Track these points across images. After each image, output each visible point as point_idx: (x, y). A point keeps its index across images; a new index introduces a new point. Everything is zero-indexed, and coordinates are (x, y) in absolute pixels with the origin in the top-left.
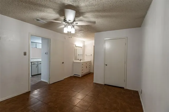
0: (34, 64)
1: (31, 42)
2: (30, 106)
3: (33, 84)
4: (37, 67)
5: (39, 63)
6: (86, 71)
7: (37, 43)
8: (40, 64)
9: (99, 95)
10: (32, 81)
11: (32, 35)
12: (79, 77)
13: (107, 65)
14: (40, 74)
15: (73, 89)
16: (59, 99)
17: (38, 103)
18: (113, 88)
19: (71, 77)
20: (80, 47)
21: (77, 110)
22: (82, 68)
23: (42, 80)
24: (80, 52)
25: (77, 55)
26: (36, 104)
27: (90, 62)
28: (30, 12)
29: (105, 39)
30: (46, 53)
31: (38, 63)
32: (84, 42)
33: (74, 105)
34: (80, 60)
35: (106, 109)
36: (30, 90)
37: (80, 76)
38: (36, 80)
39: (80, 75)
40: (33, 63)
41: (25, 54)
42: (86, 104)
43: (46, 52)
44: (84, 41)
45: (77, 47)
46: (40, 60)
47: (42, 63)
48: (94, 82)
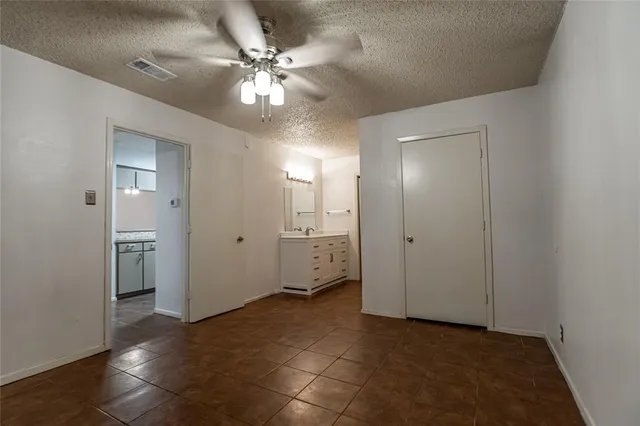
0: (127, 251)
1: (118, 166)
2: (107, 403)
3: (124, 324)
4: (138, 263)
5: (147, 246)
6: (329, 274)
7: (138, 171)
8: (153, 249)
9: (390, 354)
10: (118, 315)
11: (118, 129)
12: (304, 298)
13: (411, 241)
14: (153, 290)
15: (283, 339)
16: (227, 374)
17: (140, 393)
18: (442, 328)
19: (272, 296)
20: (304, 182)
21: (300, 412)
22: (316, 260)
23: (158, 309)
24: (302, 201)
25: (295, 214)
26: (131, 397)
27: (344, 240)
28: (108, 30)
29: (401, 140)
30: (172, 202)
31: (144, 248)
32: (318, 163)
33: (289, 393)
34: (307, 233)
35: (421, 406)
36: (108, 347)
37: (309, 293)
38: (136, 311)
39: (309, 290)
40: (122, 247)
41: (91, 199)
42: (337, 390)
43: (172, 198)
44: (320, 161)
45: (294, 182)
46: (152, 236)
47: (156, 249)
48: (365, 310)
